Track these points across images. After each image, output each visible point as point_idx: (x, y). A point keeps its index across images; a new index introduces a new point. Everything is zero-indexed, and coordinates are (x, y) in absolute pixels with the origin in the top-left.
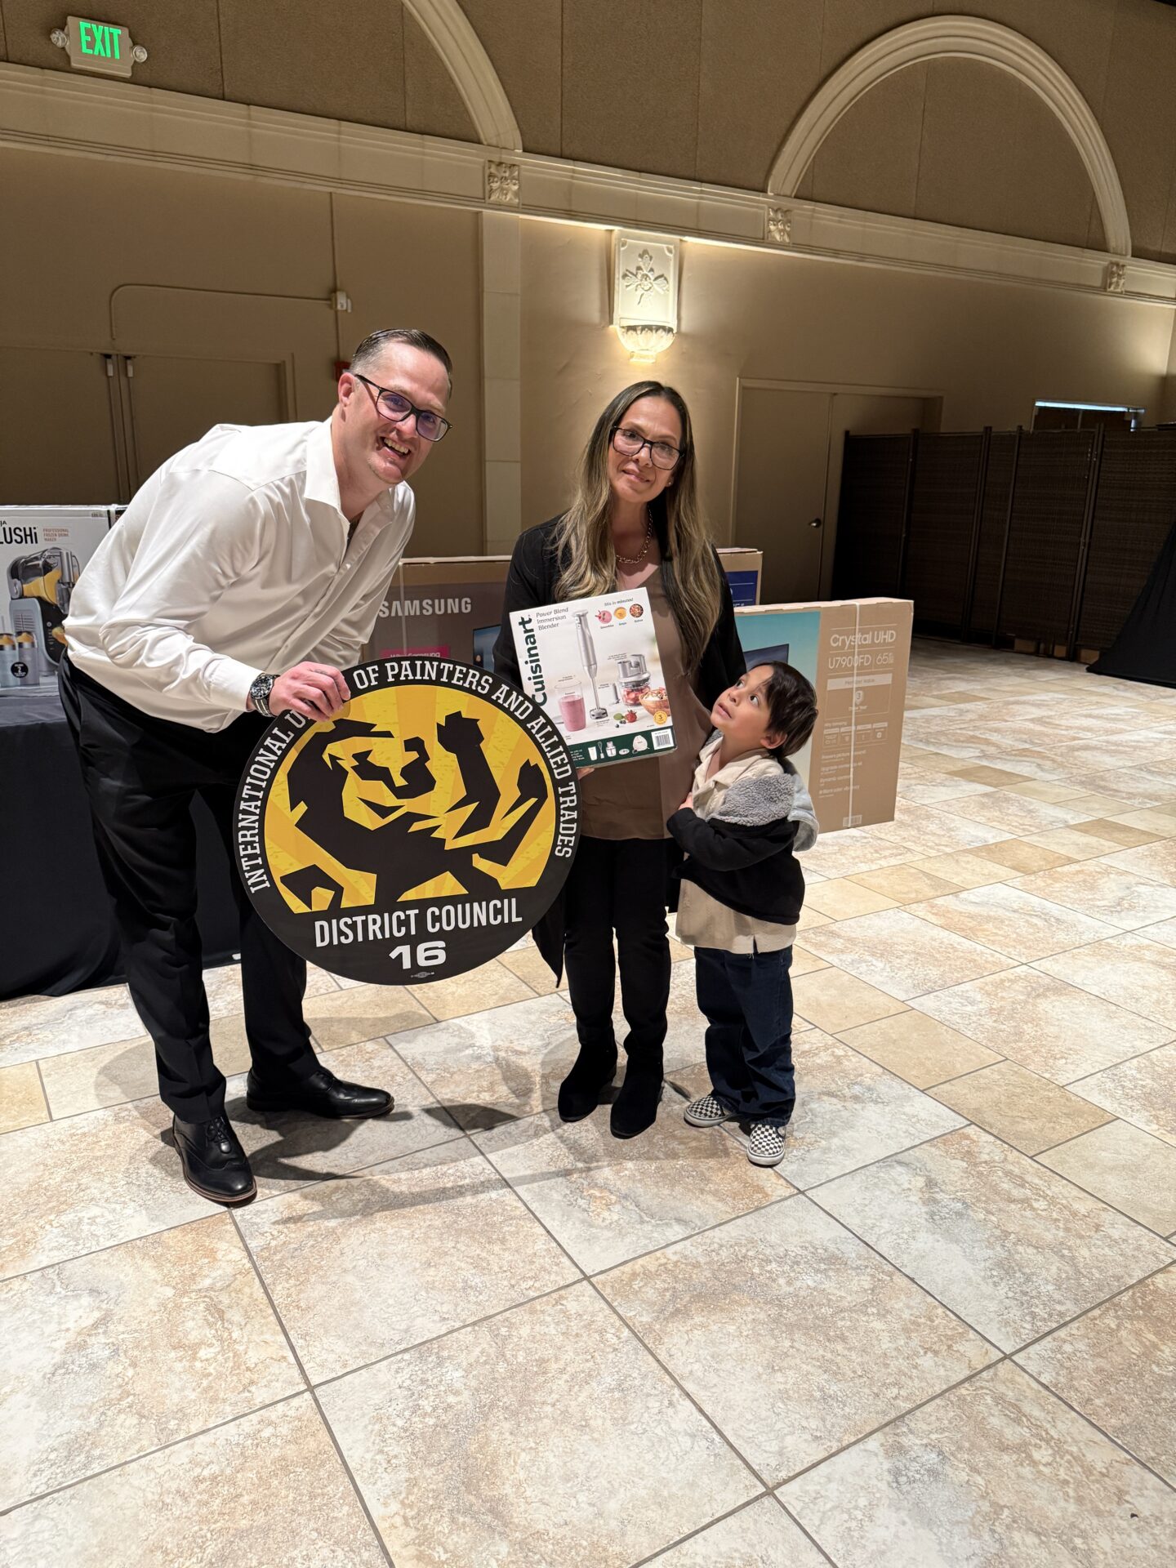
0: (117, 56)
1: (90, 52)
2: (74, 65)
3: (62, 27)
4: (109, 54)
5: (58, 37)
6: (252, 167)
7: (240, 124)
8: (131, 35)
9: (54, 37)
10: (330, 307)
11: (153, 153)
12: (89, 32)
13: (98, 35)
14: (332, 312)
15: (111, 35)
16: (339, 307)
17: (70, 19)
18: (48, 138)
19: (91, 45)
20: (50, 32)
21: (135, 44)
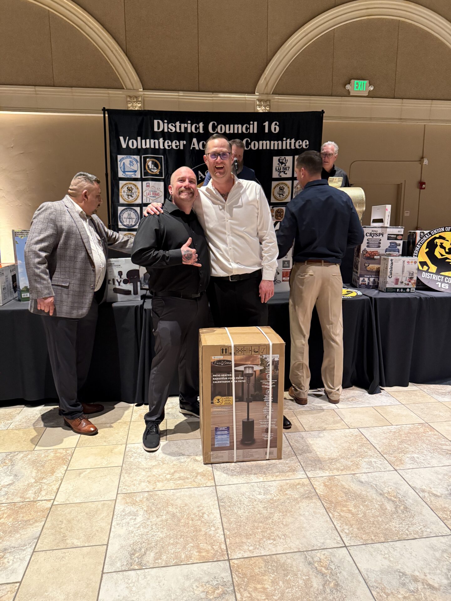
0: (364, 90)
1: (357, 89)
2: (351, 94)
3: (349, 83)
4: (362, 90)
5: (348, 87)
6: (401, 119)
7: (399, 106)
8: (369, 83)
9: (347, 86)
10: (420, 163)
11: (371, 119)
12: (357, 84)
13: (360, 84)
14: (420, 165)
15: (364, 83)
16: (424, 163)
17: (352, 81)
18: (340, 118)
19: (357, 88)
20: (346, 85)
21: (370, 85)
